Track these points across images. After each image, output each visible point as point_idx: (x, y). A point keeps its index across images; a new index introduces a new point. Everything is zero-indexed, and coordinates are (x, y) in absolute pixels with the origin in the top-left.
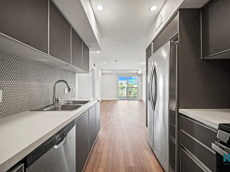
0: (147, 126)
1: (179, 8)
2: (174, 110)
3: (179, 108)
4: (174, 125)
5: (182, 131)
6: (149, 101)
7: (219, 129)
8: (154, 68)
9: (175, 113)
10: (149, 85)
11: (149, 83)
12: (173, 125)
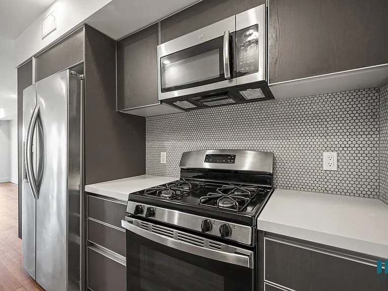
0: (20, 236)
1: (85, 22)
2: (77, 188)
3: (85, 185)
4: (77, 215)
5: (91, 219)
6: (24, 181)
7: (129, 200)
8: (36, 111)
9: (78, 193)
10: (24, 147)
11: (24, 142)
12: (75, 214)
